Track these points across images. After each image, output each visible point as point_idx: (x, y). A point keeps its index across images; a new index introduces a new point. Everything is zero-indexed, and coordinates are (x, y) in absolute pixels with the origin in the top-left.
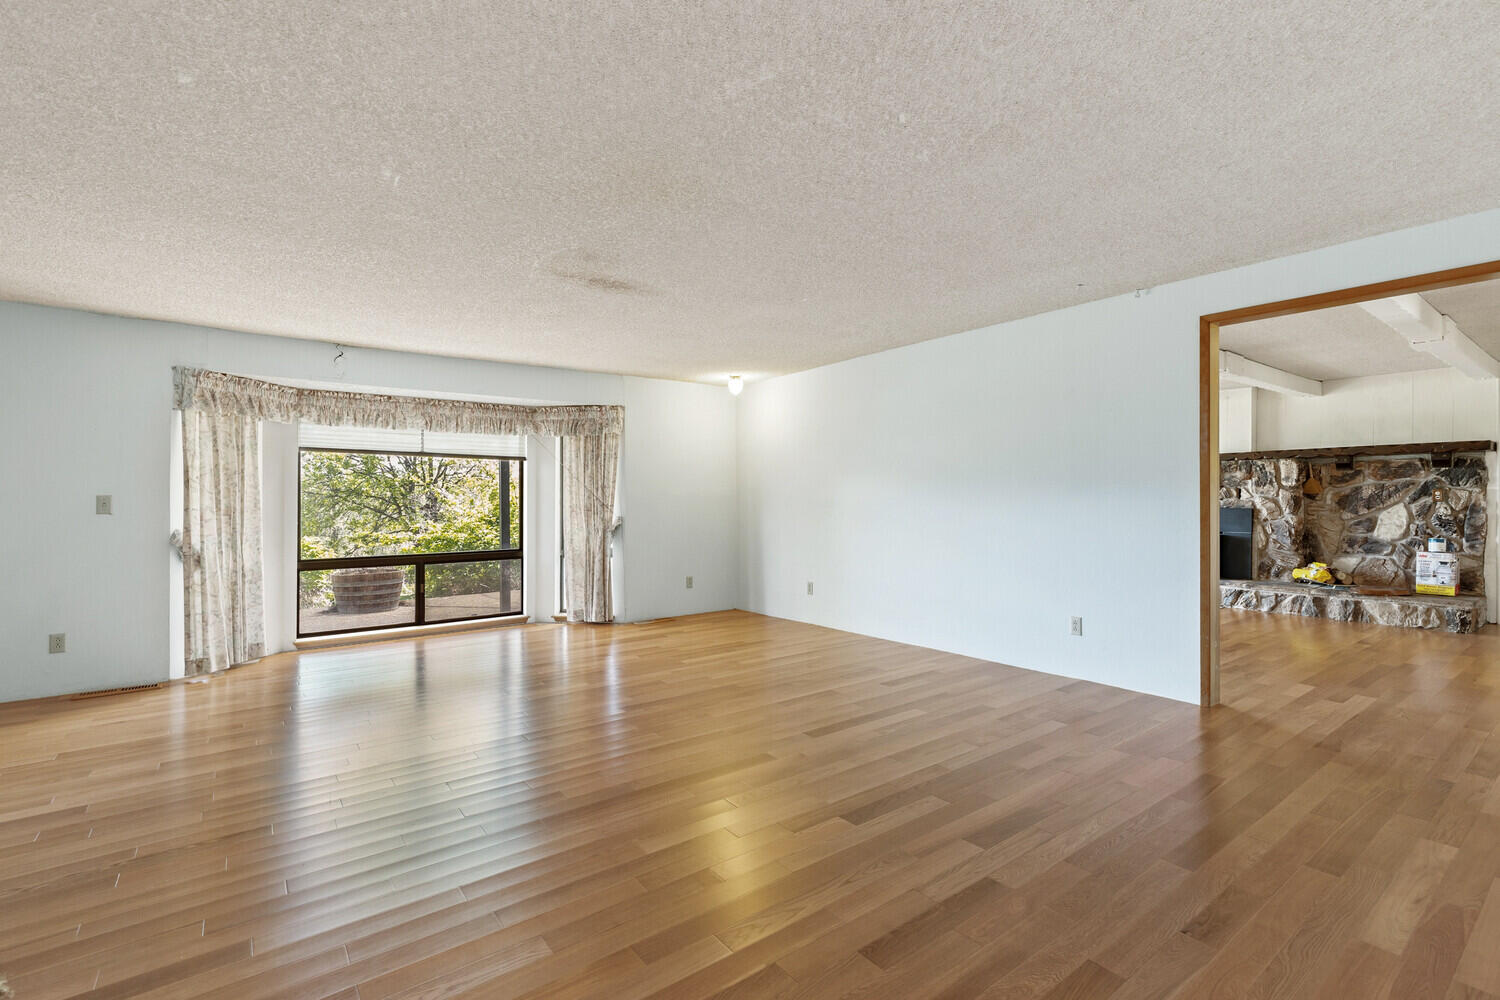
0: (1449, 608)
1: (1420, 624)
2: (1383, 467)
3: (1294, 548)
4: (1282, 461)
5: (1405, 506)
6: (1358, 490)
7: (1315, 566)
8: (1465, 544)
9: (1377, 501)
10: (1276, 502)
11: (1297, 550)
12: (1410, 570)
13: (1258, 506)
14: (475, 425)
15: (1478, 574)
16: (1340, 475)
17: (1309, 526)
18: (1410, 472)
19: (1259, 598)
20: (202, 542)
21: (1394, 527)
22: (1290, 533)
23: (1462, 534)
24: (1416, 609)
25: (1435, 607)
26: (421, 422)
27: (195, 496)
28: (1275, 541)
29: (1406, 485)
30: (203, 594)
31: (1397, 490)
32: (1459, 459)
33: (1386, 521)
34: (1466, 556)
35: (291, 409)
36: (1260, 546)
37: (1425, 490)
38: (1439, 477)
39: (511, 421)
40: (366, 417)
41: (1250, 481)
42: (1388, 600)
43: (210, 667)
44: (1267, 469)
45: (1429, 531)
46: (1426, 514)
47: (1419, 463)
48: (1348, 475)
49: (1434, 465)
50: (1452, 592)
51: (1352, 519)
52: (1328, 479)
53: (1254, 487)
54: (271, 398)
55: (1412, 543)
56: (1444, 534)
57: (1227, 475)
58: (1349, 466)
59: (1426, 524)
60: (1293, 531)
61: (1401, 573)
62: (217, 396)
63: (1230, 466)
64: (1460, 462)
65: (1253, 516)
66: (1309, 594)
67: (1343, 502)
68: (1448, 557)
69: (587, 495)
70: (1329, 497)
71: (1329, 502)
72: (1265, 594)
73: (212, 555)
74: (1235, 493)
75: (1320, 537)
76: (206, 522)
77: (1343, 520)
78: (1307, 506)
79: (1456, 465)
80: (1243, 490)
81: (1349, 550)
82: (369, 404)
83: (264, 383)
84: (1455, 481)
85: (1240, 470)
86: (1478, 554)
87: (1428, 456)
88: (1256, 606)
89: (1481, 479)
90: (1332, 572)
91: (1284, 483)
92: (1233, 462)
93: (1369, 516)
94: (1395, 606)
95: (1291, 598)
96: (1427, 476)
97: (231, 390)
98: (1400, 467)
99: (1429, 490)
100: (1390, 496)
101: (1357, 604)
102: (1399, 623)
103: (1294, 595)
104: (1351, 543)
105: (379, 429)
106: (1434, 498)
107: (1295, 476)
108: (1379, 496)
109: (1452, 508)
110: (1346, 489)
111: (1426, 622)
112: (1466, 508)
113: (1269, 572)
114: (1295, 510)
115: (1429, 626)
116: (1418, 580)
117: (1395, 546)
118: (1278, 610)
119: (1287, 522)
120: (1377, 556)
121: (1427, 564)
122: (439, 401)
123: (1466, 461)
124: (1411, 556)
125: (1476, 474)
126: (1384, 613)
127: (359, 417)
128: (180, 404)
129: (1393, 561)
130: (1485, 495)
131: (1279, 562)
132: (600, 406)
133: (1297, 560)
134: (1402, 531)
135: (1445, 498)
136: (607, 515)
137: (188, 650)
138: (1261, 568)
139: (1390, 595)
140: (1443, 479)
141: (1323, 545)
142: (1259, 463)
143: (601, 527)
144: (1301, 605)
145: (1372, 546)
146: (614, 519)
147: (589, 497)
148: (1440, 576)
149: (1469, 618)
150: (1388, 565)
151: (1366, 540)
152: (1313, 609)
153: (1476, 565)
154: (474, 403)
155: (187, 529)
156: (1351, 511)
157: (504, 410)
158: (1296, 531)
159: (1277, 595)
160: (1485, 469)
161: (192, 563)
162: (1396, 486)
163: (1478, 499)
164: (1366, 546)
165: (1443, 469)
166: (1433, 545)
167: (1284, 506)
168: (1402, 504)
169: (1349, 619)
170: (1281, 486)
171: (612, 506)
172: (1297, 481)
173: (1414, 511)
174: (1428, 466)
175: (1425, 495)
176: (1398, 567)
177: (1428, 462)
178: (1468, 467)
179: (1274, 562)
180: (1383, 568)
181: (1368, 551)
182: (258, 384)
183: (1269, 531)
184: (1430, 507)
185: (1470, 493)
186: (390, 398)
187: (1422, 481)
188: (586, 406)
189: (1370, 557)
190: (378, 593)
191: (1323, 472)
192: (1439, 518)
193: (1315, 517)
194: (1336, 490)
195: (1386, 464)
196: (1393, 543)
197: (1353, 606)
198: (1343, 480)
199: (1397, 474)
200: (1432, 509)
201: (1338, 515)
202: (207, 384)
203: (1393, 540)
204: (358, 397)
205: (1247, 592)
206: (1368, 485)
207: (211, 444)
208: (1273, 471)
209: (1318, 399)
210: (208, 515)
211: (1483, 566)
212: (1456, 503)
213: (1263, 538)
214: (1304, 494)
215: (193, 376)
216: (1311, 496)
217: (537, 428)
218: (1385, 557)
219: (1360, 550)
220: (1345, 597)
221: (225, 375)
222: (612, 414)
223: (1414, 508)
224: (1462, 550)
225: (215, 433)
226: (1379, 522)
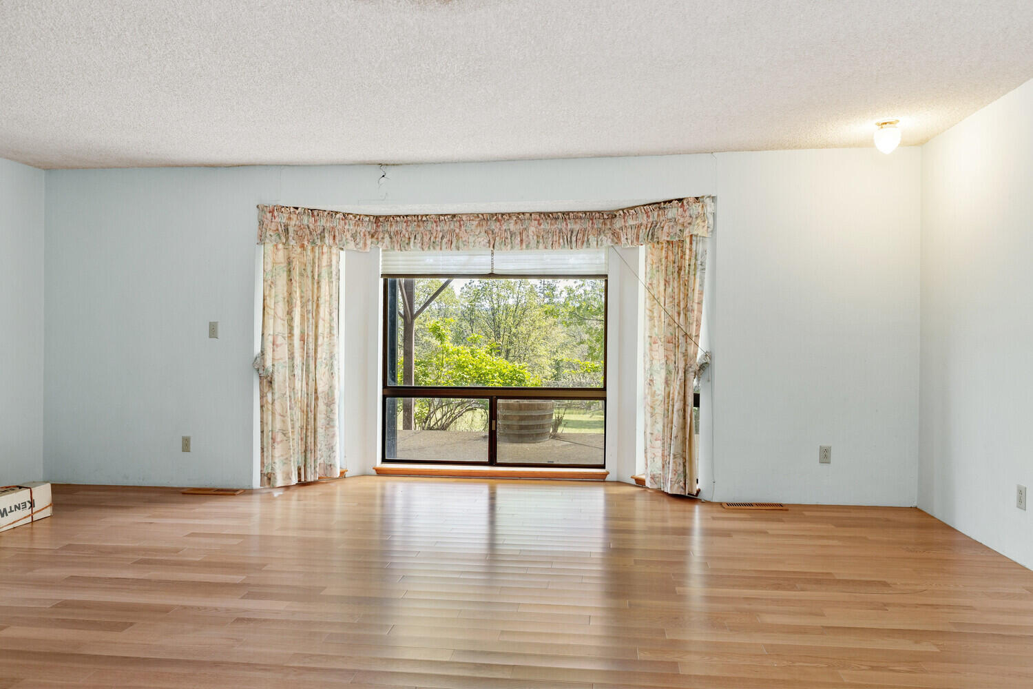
14: (542, 240)
20: (273, 365)
26: (483, 239)
27: (270, 322)
30: (273, 414)
35: (368, 237)
39: (585, 230)
40: (432, 239)
43: (275, 482)
54: (347, 227)
62: (291, 229)
69: (667, 321)
73: (281, 378)
76: (277, 346)
82: (435, 224)
83: (336, 213)
97: (305, 222)
105: (445, 251)
122: (503, 215)
127: (426, 239)
128: (262, 240)
132: (680, 200)
136: (691, 349)
137: (262, 463)
143: (681, 365)
146: (700, 354)
147: (669, 325)
154: (540, 213)
155: (263, 353)
157: (576, 218)
161: (265, 384)
171: (697, 336)
182: (332, 214)
186: (454, 216)
188: (665, 202)
190: (523, 423)
202: (282, 218)
204: (424, 219)
207: (285, 275)
210: (280, 340)
215: (270, 212)
217: (616, 236)
221: (297, 208)
222: (696, 209)
225: (289, 263)
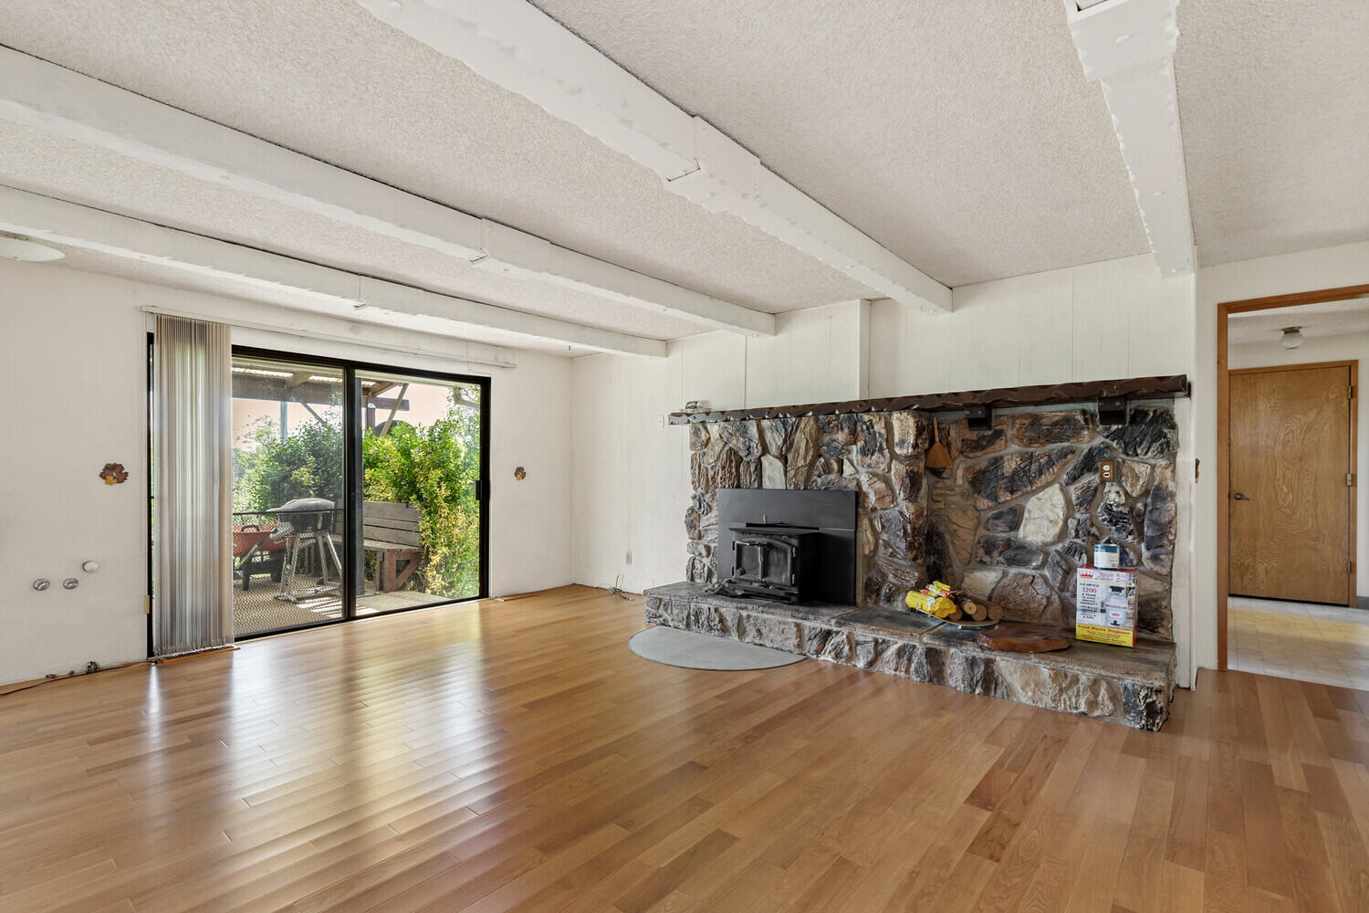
0: (1128, 681)
1: (1083, 708)
2: (1032, 424)
3: (911, 555)
4: (896, 415)
5: (1061, 490)
6: (997, 461)
7: (937, 588)
8: (1146, 554)
9: (1023, 481)
10: (887, 482)
11: (915, 559)
12: (1068, 594)
13: (865, 488)
15: (1164, 603)
16: (975, 438)
17: (934, 519)
18: (1068, 433)
19: (853, 644)
21: (1046, 523)
22: (905, 532)
23: (1141, 534)
24: (1076, 680)
25: (1104, 678)
28: (887, 544)
29: (1064, 454)
31: (1050, 463)
32: (1136, 411)
33: (1036, 514)
34: (1143, 573)
36: (867, 552)
37: (1089, 463)
38: (1108, 441)
41: (854, 447)
42: (1033, 660)
44: (876, 428)
45: (1094, 530)
46: (1090, 503)
47: (1080, 417)
48: (984, 437)
49: (1102, 422)
50: (1127, 639)
51: (990, 508)
52: (959, 444)
53: (859, 457)
55: (1071, 550)
56: (1116, 536)
57: (826, 439)
58: (984, 422)
59: (1091, 519)
60: (909, 527)
61: (1055, 598)
63: (829, 423)
64: (1139, 416)
65: (857, 503)
66: (921, 641)
67: (979, 481)
68: (1122, 579)
70: (960, 476)
71: (960, 481)
72: (861, 639)
74: (835, 466)
75: (948, 537)
77: (978, 510)
78: (931, 487)
79: (1133, 421)
80: (846, 461)
81: (986, 559)
84: (1130, 448)
85: (842, 430)
86: (1164, 571)
87: (1092, 407)
88: (849, 659)
89: (1168, 443)
90: (957, 599)
91: (898, 450)
92: (833, 417)
93: (1012, 504)
94: (1045, 672)
95: (896, 646)
96: (1092, 439)
98: (1055, 424)
99: (1094, 463)
100: (1041, 473)
101: (989, 663)
102: (1050, 704)
103: (900, 643)
104: (989, 547)
106: (1101, 476)
107: (911, 439)
108: (1026, 472)
109: (1126, 493)
110: (982, 460)
111: (1093, 704)
112: (1146, 493)
113: (878, 592)
114: (913, 493)
115: (1097, 713)
116: (1079, 615)
117: (1047, 554)
118: (877, 668)
119: (901, 513)
120: (1023, 570)
121: (1092, 589)
123: (1146, 414)
124: (1069, 572)
125: (1162, 435)
126: (1027, 684)
129: (1044, 577)
130: (1173, 471)
131: (891, 577)
133: (913, 576)
134: (1056, 530)
135: (1117, 477)
138: (867, 586)
139: (1037, 650)
140: (1114, 444)
141: (951, 548)
142: (866, 417)
144: (910, 660)
145: (1017, 553)
148: (1111, 612)
149: (1160, 702)
150: (1037, 584)
151: (1008, 544)
152: (926, 668)
153: (1160, 590)
156: (987, 497)
158: (913, 529)
159: (876, 641)
160: (1173, 427)
162: (1049, 456)
163: (1163, 478)
164: (1010, 553)
165: (1114, 427)
166: (1101, 558)
167: (897, 488)
168: (1057, 485)
169: (977, 691)
170: (893, 456)
172: (915, 446)
173: (1074, 498)
174: (1093, 423)
175: (1089, 471)
176: (1052, 588)
177: (1093, 415)
178: (1151, 422)
179: (884, 576)
180: (1031, 590)
181: (1012, 562)
183: (878, 527)
184: (1096, 490)
185: (1153, 467)
187: (1085, 447)
189: (1013, 571)
191: (953, 433)
192: (1108, 509)
193: (941, 505)
194: (970, 462)
195: (1036, 420)
196: (1044, 549)
197: (982, 668)
198: (977, 446)
199: (1050, 437)
200: (1098, 494)
201: (971, 502)
203: (1045, 545)
205: (837, 633)
206: (1011, 453)
208: (883, 431)
209: (945, 317)
211: (1169, 591)
212: (1132, 485)
213: (871, 539)
214: (926, 468)
216: (936, 472)
218: (1033, 572)
219: (1000, 559)
220: (971, 650)
223: (1074, 491)
224: (1140, 562)
226: (1026, 515)
